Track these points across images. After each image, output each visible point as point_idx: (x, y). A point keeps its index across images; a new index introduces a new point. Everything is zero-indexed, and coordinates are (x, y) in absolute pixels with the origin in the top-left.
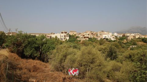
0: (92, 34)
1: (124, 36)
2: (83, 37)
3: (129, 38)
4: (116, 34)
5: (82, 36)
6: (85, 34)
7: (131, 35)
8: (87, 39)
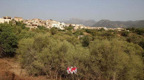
0: (40, 22)
1: (70, 26)
2: (31, 24)
3: (75, 28)
4: (63, 24)
5: (29, 24)
6: (33, 21)
7: (76, 25)
8: (36, 27)
